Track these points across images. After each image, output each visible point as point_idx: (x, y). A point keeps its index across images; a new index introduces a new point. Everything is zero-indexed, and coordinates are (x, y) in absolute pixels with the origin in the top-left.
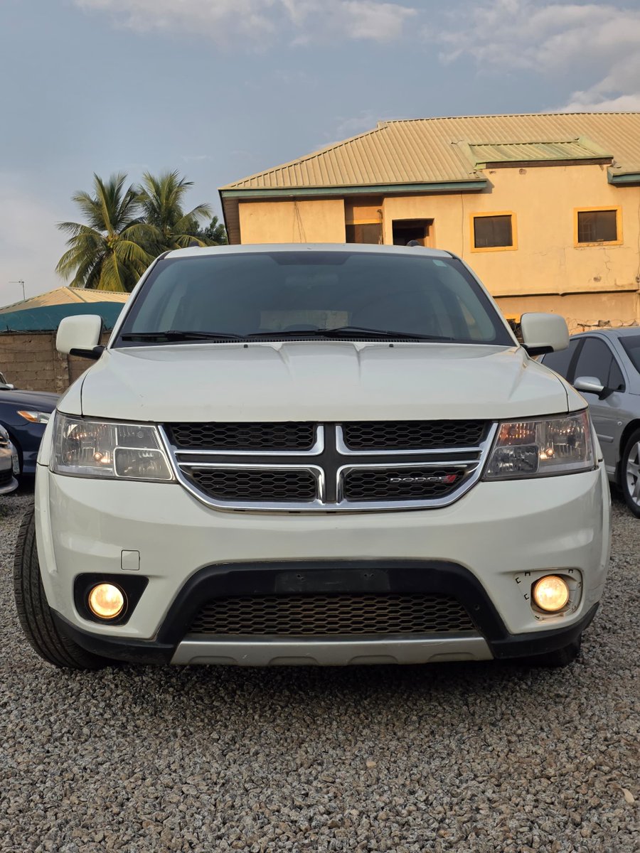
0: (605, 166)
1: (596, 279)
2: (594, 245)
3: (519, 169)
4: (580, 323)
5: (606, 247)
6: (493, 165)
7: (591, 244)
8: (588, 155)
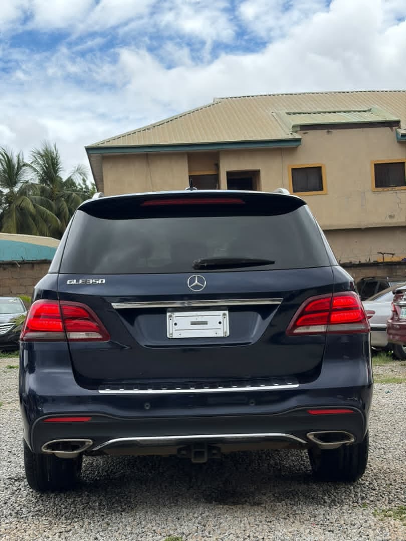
0: (394, 128)
1: (391, 217)
2: (388, 190)
3: (326, 130)
4: (380, 251)
5: (397, 192)
6: (305, 128)
7: (386, 189)
8: (380, 119)
